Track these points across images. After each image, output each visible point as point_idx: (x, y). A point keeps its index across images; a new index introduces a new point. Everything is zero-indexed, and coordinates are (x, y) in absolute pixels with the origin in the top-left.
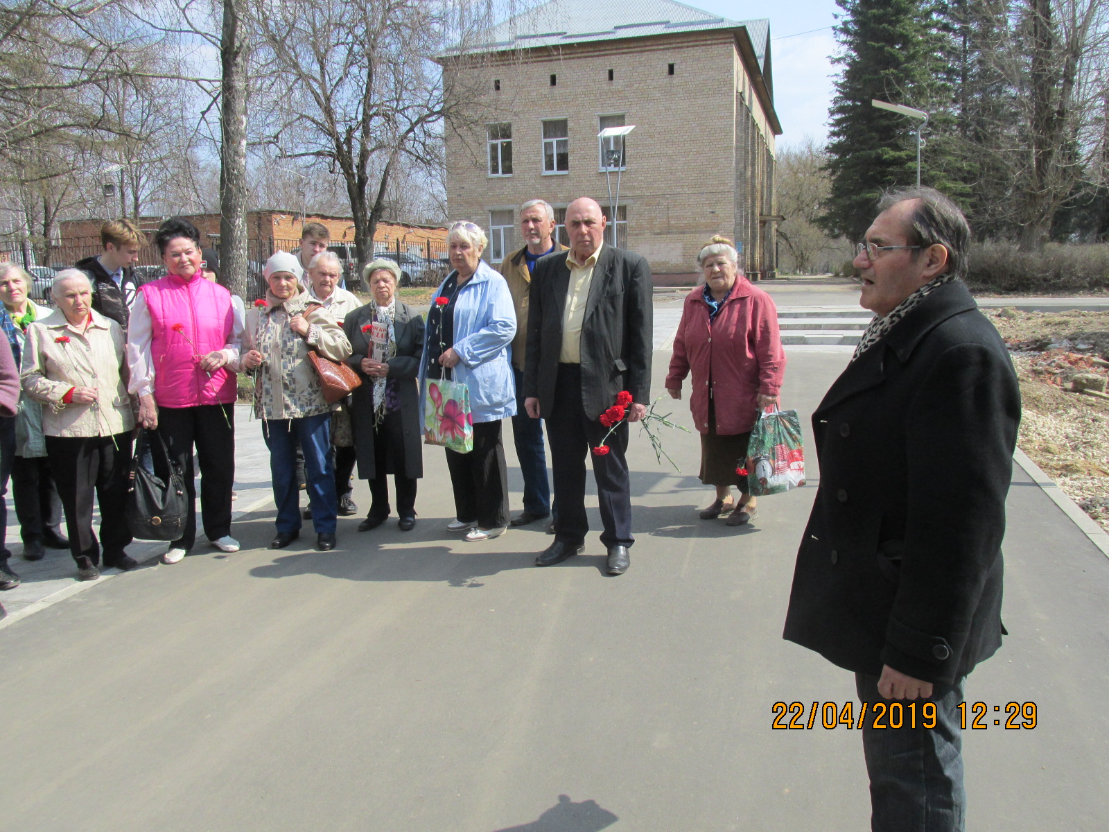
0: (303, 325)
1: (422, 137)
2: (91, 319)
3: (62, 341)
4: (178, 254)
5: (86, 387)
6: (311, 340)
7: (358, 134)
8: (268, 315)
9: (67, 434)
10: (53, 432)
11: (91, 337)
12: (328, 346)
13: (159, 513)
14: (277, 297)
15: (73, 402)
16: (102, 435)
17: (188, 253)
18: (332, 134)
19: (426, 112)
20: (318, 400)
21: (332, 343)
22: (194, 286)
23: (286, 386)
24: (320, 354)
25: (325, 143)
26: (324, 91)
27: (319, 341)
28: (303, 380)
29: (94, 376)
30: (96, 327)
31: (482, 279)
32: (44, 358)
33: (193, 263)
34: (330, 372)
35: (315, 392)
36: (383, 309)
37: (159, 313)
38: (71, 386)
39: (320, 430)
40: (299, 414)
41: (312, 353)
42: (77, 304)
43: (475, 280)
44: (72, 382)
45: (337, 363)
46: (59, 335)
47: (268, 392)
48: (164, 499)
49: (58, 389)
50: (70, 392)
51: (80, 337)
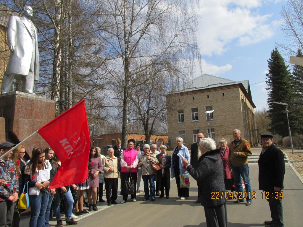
0: (149, 157)
1: (162, 114)
2: (113, 157)
3: (108, 161)
4: (130, 145)
5: (112, 168)
6: (151, 160)
7: (146, 114)
8: (143, 156)
9: (108, 177)
10: (106, 177)
11: (113, 160)
12: (154, 161)
14: (146, 152)
15: (111, 171)
16: (115, 178)
18: (141, 115)
19: (163, 108)
20: (152, 172)
21: (155, 161)
22: (131, 151)
23: (146, 169)
24: (153, 163)
25: (139, 116)
26: (139, 105)
27: (152, 160)
28: (150, 168)
29: (114, 167)
30: (114, 158)
31: (183, 148)
32: (106, 163)
33: (132, 146)
34: (154, 166)
35: (152, 170)
36: (164, 154)
37: (125, 155)
39: (152, 178)
40: (148, 174)
41: (151, 163)
42: (112, 154)
43: (182, 148)
44: (110, 167)
45: (156, 165)
46: (108, 159)
47: (143, 170)
48: (131, 186)
49: (108, 169)
50: (110, 169)
51: (111, 160)
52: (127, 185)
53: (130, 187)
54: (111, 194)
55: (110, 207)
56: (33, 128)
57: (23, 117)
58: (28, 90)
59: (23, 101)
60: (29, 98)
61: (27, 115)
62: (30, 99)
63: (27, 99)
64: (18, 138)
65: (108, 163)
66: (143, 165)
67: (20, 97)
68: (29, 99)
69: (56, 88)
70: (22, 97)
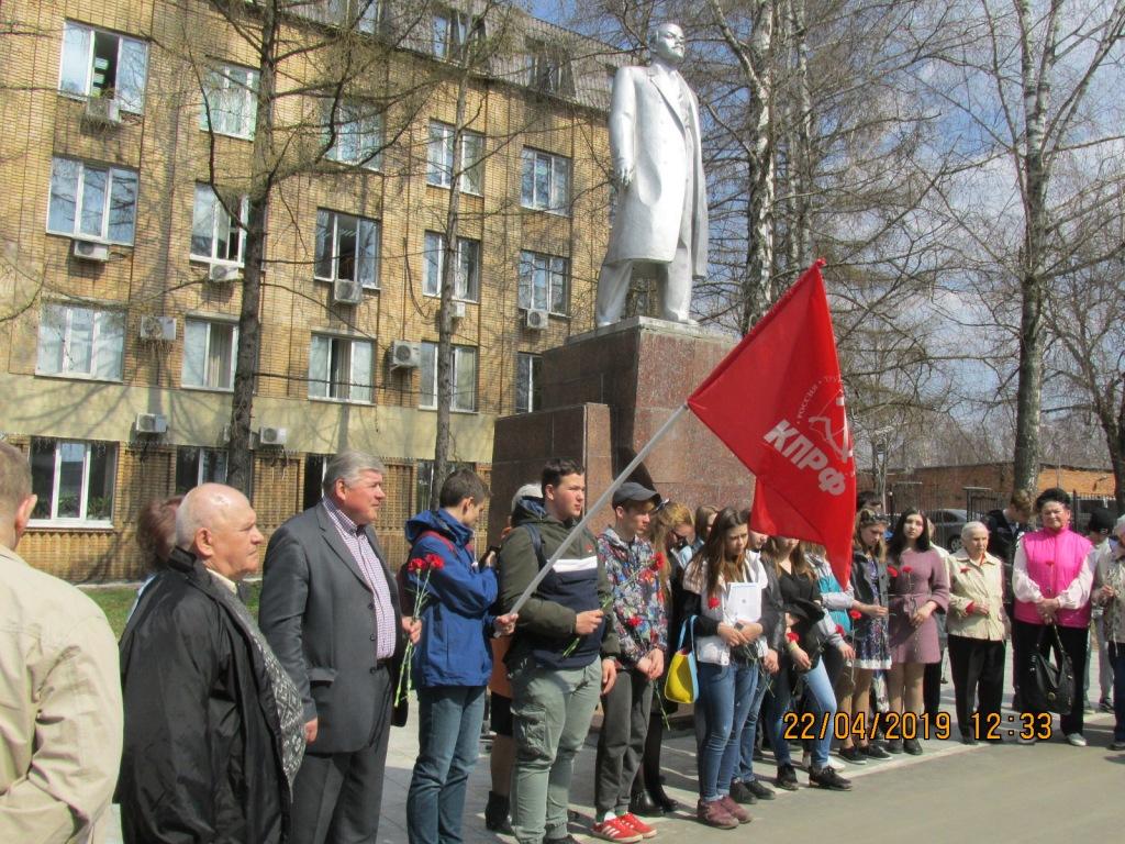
2: (984, 557)
3: (964, 571)
4: (1049, 513)
5: (981, 601)
9: (965, 635)
10: (955, 633)
11: (985, 568)
13: (1054, 690)
15: (974, 613)
16: (992, 639)
17: (1056, 512)
22: (1060, 538)
26: (1084, 349)
29: (987, 596)
30: (988, 563)
32: (954, 580)
33: (1058, 519)
37: (1031, 555)
38: (971, 602)
42: (979, 546)
44: (971, 598)
46: (964, 566)
47: (1118, 621)
48: (1058, 680)
49: (963, 603)
50: (971, 604)
51: (978, 568)
52: (1039, 675)
53: (1055, 686)
54: (977, 701)
55: (971, 751)
56: (693, 438)
57: (661, 403)
58: (674, 310)
59: (660, 349)
60: (678, 337)
61: (673, 396)
62: (681, 341)
63: (672, 341)
64: (649, 470)
65: (965, 581)
66: (1118, 602)
67: (651, 336)
68: (678, 340)
69: (760, 296)
70: (660, 336)
